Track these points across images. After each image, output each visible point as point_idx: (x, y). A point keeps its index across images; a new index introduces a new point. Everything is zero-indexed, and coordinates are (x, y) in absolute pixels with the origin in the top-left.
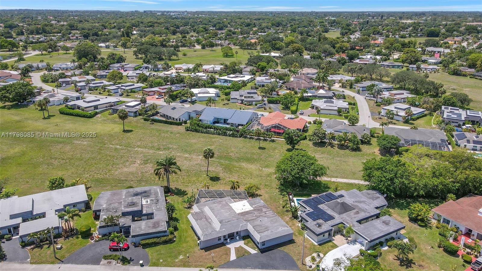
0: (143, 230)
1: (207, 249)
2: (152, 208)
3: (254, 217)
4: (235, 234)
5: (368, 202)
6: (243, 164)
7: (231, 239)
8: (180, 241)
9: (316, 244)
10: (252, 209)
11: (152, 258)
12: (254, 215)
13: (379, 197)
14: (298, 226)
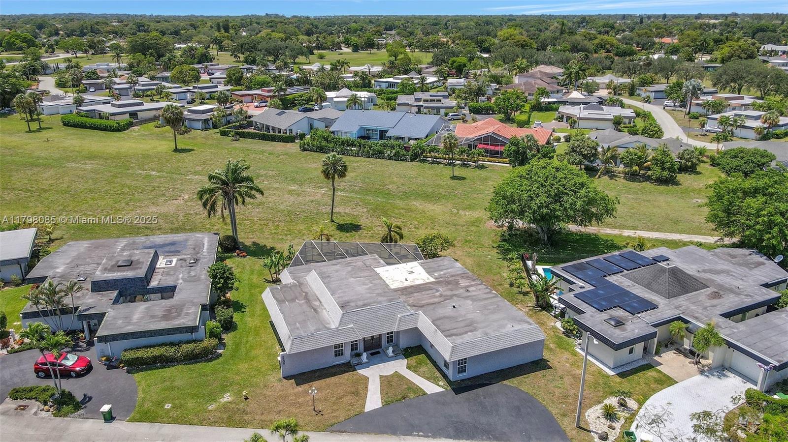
0: (135, 324)
1: (302, 378)
2: (178, 276)
3: (435, 297)
4: (384, 340)
5: (738, 272)
6: (415, 203)
7: (372, 354)
8: (233, 357)
9: (611, 373)
10: (432, 280)
11: (144, 399)
12: (438, 294)
13: (763, 264)
14: (555, 328)
